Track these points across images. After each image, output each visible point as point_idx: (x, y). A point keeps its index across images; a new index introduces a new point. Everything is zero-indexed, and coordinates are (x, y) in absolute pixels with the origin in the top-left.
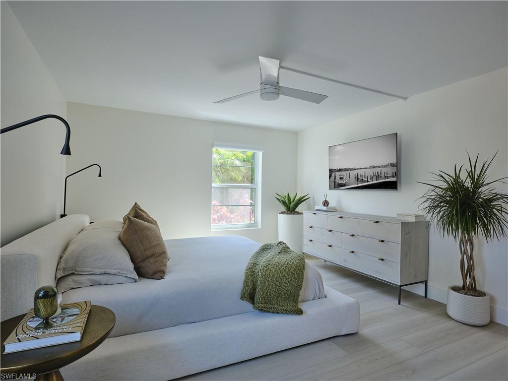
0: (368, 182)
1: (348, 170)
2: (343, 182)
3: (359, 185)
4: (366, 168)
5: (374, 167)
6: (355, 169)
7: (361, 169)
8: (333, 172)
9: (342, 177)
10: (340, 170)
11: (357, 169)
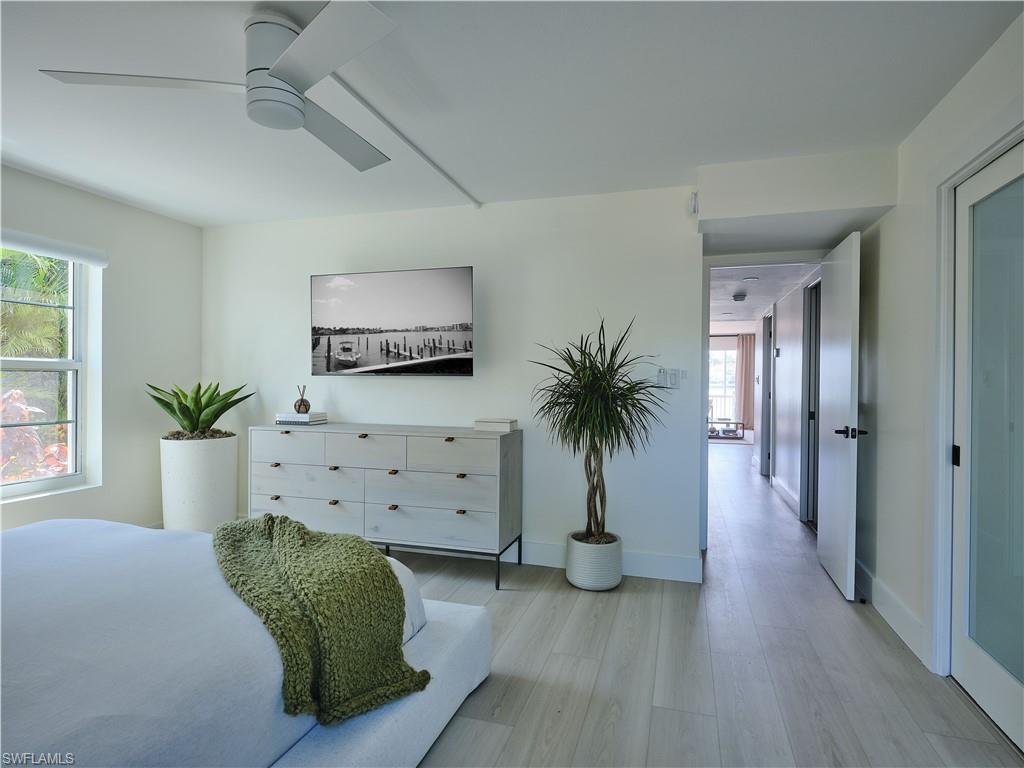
0: (412, 358)
1: (363, 333)
2: (350, 358)
3: (391, 365)
4: (407, 330)
5: (426, 330)
6: (382, 332)
7: (395, 331)
8: (322, 334)
9: (347, 346)
10: (343, 331)
11: (387, 331)
